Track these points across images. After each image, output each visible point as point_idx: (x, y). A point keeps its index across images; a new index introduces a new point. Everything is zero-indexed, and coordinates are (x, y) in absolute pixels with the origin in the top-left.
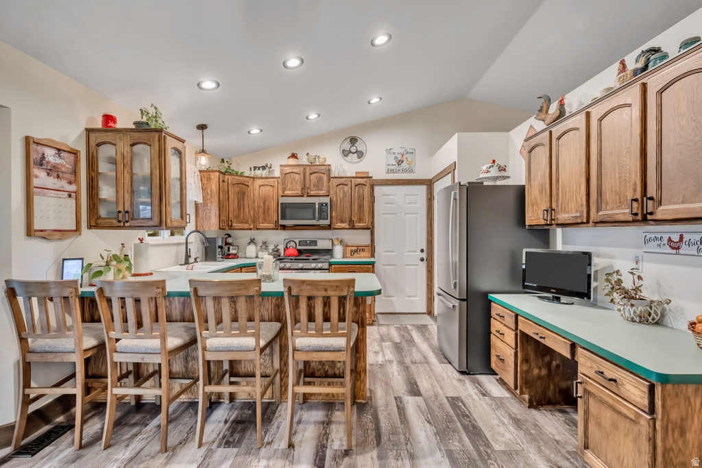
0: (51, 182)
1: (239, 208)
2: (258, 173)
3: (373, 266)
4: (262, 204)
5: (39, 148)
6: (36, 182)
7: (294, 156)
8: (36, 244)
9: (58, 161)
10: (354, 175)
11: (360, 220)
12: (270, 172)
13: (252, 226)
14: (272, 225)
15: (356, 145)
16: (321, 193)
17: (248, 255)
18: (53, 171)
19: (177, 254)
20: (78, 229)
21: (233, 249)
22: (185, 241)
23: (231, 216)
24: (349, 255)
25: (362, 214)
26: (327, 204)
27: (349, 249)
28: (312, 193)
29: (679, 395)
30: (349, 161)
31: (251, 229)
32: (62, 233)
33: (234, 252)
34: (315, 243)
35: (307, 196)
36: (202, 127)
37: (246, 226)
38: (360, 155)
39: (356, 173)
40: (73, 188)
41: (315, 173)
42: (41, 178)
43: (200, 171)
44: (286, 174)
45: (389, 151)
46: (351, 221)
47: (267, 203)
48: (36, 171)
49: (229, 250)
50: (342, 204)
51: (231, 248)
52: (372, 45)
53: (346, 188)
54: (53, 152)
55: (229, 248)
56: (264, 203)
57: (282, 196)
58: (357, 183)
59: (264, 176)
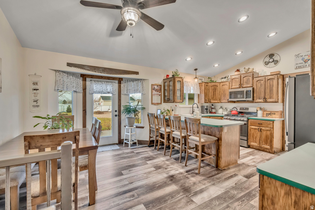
0: (156, 93)
1: (214, 95)
2: (223, 80)
3: (273, 122)
4: (223, 93)
5: (154, 86)
6: (153, 93)
7: (238, 70)
8: (153, 106)
9: (157, 88)
10: (270, 74)
11: (270, 98)
12: (228, 79)
13: (219, 102)
14: (227, 101)
15: (273, 58)
16: (248, 85)
17: (219, 113)
18: (157, 90)
19: (190, 110)
20: (161, 103)
21: (213, 110)
22: (192, 107)
23: (210, 98)
24: (265, 115)
25: (272, 95)
26: (250, 91)
27: (265, 113)
28: (244, 86)
29: (271, 183)
30: (269, 67)
31: (219, 103)
32: (158, 104)
33: (214, 111)
34: (247, 109)
35: (242, 88)
36: (196, 70)
37: (216, 101)
38: (276, 62)
39: (271, 73)
40: (160, 93)
41: (245, 77)
42: (154, 92)
43: (199, 83)
44: (232, 79)
45: (297, 56)
46: (265, 98)
47: (225, 92)
48: (153, 91)
49: (212, 111)
50: (259, 90)
51: (213, 109)
52: (239, 21)
53: (262, 82)
54: (156, 86)
55: (212, 110)
56: (224, 92)
57: (231, 89)
58: (268, 78)
59: (225, 81)
